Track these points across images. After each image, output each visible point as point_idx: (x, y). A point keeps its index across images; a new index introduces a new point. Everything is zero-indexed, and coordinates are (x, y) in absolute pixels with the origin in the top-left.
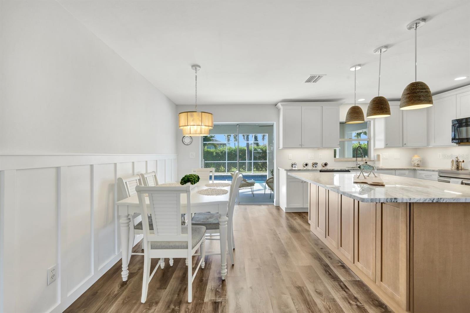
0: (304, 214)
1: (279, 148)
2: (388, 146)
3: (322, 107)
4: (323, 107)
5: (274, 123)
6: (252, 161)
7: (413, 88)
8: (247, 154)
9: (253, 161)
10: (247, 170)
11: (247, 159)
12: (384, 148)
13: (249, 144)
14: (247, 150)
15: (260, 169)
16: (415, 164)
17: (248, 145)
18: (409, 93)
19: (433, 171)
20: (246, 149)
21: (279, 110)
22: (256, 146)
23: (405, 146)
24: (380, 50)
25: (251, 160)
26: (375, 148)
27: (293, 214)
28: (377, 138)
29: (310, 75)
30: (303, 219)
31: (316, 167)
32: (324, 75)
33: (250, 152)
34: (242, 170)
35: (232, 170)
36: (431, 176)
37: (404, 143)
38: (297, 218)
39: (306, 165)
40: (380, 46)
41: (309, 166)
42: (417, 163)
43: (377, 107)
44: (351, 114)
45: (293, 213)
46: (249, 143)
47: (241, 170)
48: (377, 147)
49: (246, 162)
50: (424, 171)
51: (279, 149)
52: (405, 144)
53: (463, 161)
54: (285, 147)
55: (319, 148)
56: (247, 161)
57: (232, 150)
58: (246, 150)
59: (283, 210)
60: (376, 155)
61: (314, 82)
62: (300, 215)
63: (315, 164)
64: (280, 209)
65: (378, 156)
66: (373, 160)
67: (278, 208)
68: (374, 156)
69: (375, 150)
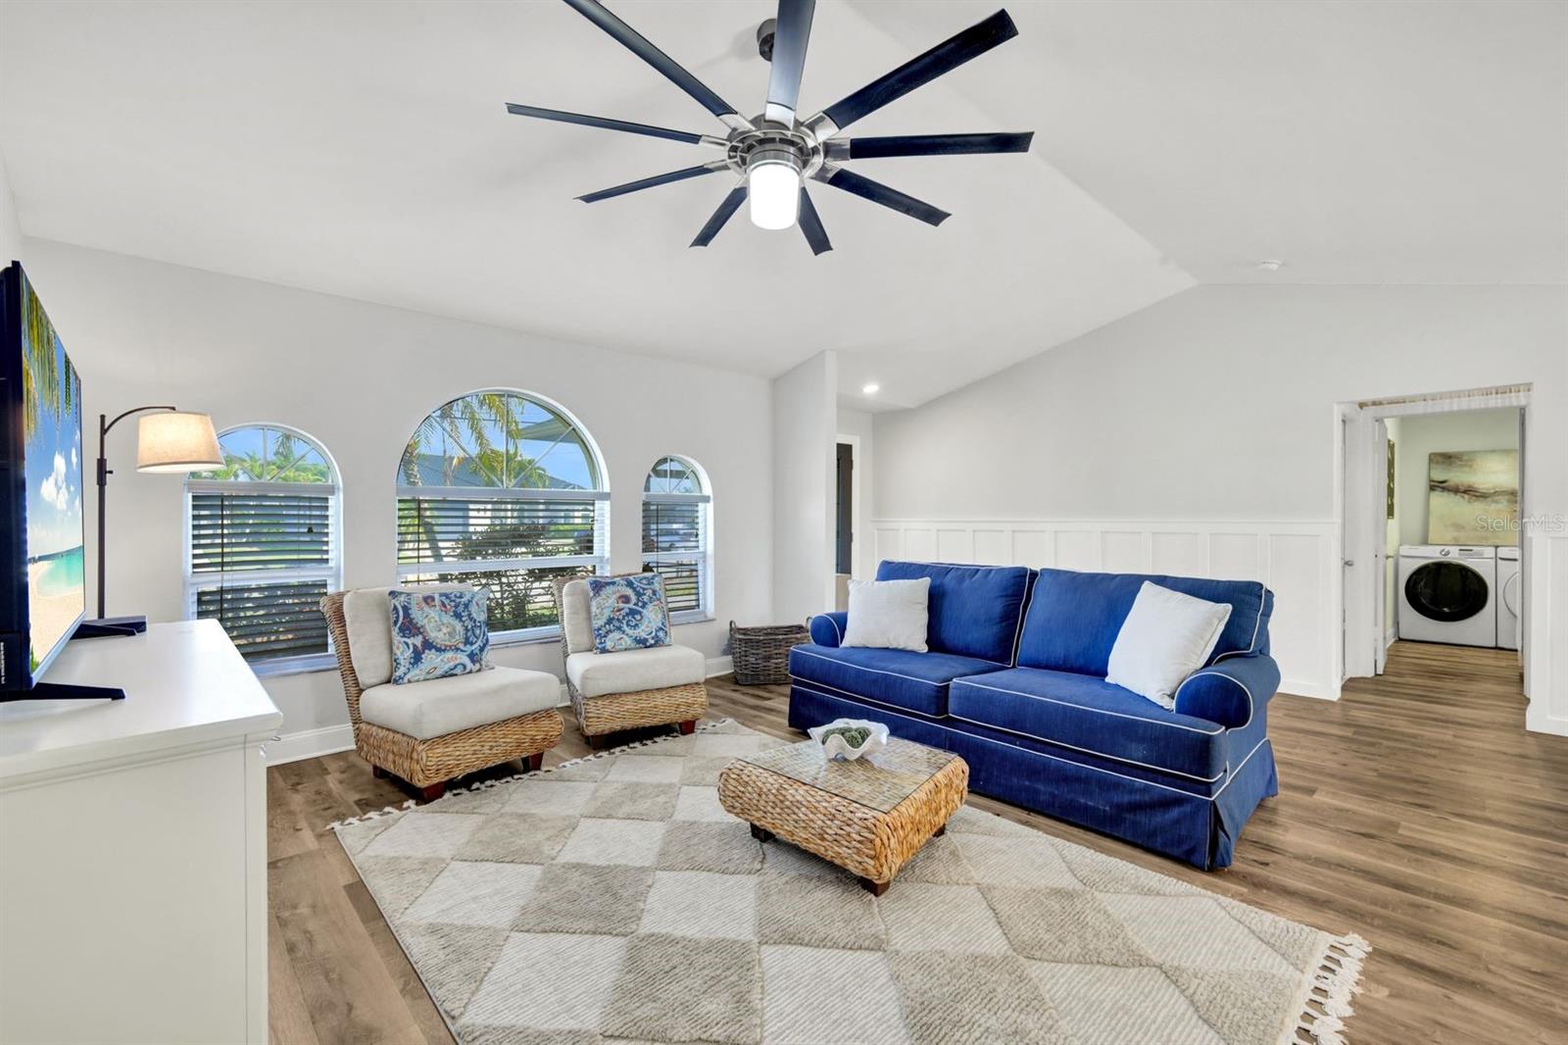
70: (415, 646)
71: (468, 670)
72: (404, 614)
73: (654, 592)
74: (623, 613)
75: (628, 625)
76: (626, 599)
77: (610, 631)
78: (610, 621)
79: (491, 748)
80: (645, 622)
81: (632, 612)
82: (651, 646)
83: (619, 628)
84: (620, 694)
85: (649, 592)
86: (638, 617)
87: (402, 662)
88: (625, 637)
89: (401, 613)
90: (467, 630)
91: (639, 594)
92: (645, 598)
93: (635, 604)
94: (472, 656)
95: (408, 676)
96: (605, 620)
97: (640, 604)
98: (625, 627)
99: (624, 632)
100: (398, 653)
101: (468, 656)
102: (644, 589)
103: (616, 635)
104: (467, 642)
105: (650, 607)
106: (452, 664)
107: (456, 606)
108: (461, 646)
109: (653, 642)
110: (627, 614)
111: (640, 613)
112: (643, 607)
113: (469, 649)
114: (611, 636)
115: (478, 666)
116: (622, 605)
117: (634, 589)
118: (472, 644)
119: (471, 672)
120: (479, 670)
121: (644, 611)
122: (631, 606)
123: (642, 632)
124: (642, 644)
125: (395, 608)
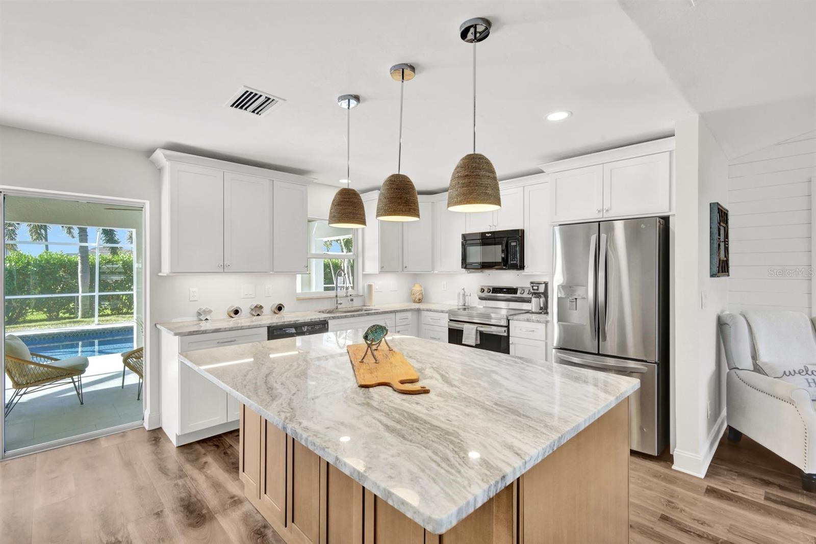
0: (229, 441)
1: (160, 271)
2: (384, 269)
3: (273, 181)
4: (275, 182)
5: (144, 203)
6: (94, 292)
7: (474, 165)
8: (80, 275)
9: (96, 294)
10: (82, 315)
11: (83, 287)
12: (379, 273)
13: (89, 249)
14: (82, 264)
15: (125, 310)
16: (416, 298)
17: (84, 252)
18: (467, 175)
19: (442, 312)
20: (79, 261)
21: (160, 170)
22: (109, 256)
23: (405, 270)
24: (401, 70)
25: (92, 289)
26: (364, 273)
27: (198, 447)
28: (367, 255)
29: (245, 86)
30: (226, 459)
31: (258, 315)
32: (281, 99)
33: (89, 269)
34: (67, 315)
35: (28, 318)
36: (439, 319)
37: (404, 266)
38: (209, 459)
39: (236, 312)
40: (404, 63)
41: (242, 315)
42: (418, 298)
43: (399, 196)
44: (341, 205)
45: (199, 442)
46: (87, 247)
47: (61, 315)
48: (367, 271)
49: (78, 297)
50: (431, 312)
51: (160, 274)
52: (406, 267)
53: (470, 295)
54: (174, 271)
55: (263, 273)
56: (80, 294)
57: (28, 264)
58: (77, 264)
59: (171, 442)
60: (366, 285)
61: (253, 112)
62: (218, 446)
63: (258, 310)
64: (162, 440)
65: (370, 287)
66: (361, 294)
67: (157, 435)
68: (363, 287)
69: (365, 275)
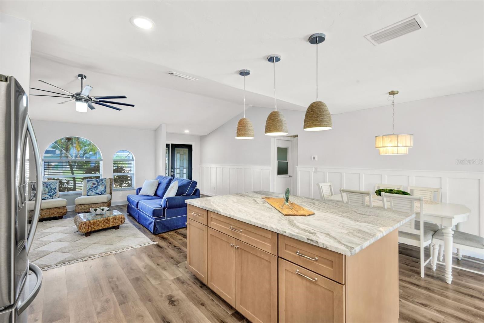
70: (35, 193)
71: (49, 198)
72: (33, 187)
73: (103, 183)
74: (93, 187)
75: (94, 190)
76: (95, 184)
77: (90, 191)
78: (90, 189)
79: (46, 213)
80: (99, 189)
81: (96, 187)
82: (100, 195)
83: (92, 190)
84: (85, 204)
85: (101, 183)
86: (97, 188)
87: (32, 196)
88: (93, 193)
89: (32, 186)
90: (49, 190)
91: (98, 183)
92: (100, 184)
93: (97, 185)
94: (50, 196)
95: (33, 199)
96: (89, 189)
97: (98, 185)
98: (93, 190)
99: (93, 191)
100: (31, 194)
101: (49, 195)
102: (100, 182)
103: (91, 192)
104: (49, 192)
105: (101, 186)
106: (45, 197)
107: (47, 185)
108: (47, 193)
109: (100, 194)
110: (94, 187)
111: (98, 187)
112: (99, 185)
113: (49, 194)
114: (89, 192)
115: (52, 198)
116: (93, 185)
117: (97, 182)
118: (50, 193)
119: (50, 199)
120: (52, 199)
121: (99, 187)
122: (96, 185)
123: (98, 191)
124: (98, 194)
125: (32, 185)
